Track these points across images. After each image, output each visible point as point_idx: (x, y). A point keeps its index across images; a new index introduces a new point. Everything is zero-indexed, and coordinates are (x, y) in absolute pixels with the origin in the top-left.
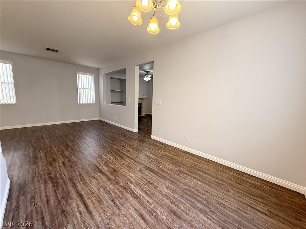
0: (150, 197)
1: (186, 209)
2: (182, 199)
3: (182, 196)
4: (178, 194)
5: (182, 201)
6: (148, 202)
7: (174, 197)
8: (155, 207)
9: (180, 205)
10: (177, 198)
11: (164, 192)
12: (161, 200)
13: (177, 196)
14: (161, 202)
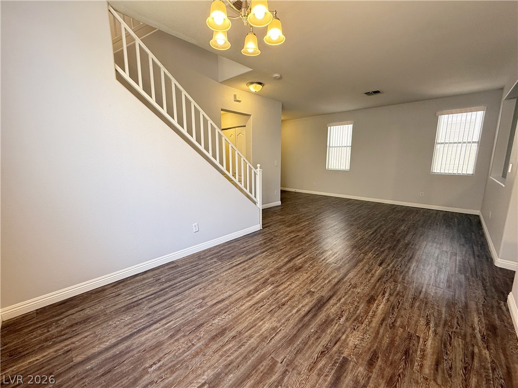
0: (251, 307)
1: (225, 351)
2: (246, 349)
3: (253, 350)
4: (258, 344)
5: (243, 348)
6: (242, 306)
7: (251, 337)
8: (234, 312)
9: (233, 343)
10: (250, 342)
11: (260, 323)
12: (244, 318)
13: (253, 343)
14: (241, 318)
